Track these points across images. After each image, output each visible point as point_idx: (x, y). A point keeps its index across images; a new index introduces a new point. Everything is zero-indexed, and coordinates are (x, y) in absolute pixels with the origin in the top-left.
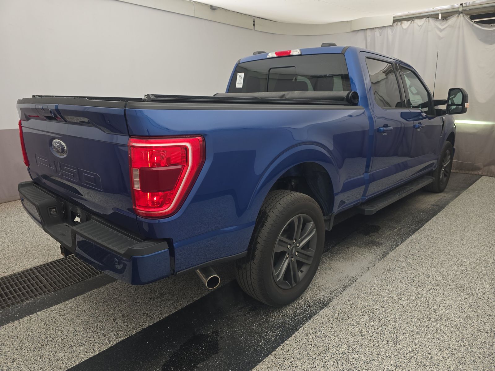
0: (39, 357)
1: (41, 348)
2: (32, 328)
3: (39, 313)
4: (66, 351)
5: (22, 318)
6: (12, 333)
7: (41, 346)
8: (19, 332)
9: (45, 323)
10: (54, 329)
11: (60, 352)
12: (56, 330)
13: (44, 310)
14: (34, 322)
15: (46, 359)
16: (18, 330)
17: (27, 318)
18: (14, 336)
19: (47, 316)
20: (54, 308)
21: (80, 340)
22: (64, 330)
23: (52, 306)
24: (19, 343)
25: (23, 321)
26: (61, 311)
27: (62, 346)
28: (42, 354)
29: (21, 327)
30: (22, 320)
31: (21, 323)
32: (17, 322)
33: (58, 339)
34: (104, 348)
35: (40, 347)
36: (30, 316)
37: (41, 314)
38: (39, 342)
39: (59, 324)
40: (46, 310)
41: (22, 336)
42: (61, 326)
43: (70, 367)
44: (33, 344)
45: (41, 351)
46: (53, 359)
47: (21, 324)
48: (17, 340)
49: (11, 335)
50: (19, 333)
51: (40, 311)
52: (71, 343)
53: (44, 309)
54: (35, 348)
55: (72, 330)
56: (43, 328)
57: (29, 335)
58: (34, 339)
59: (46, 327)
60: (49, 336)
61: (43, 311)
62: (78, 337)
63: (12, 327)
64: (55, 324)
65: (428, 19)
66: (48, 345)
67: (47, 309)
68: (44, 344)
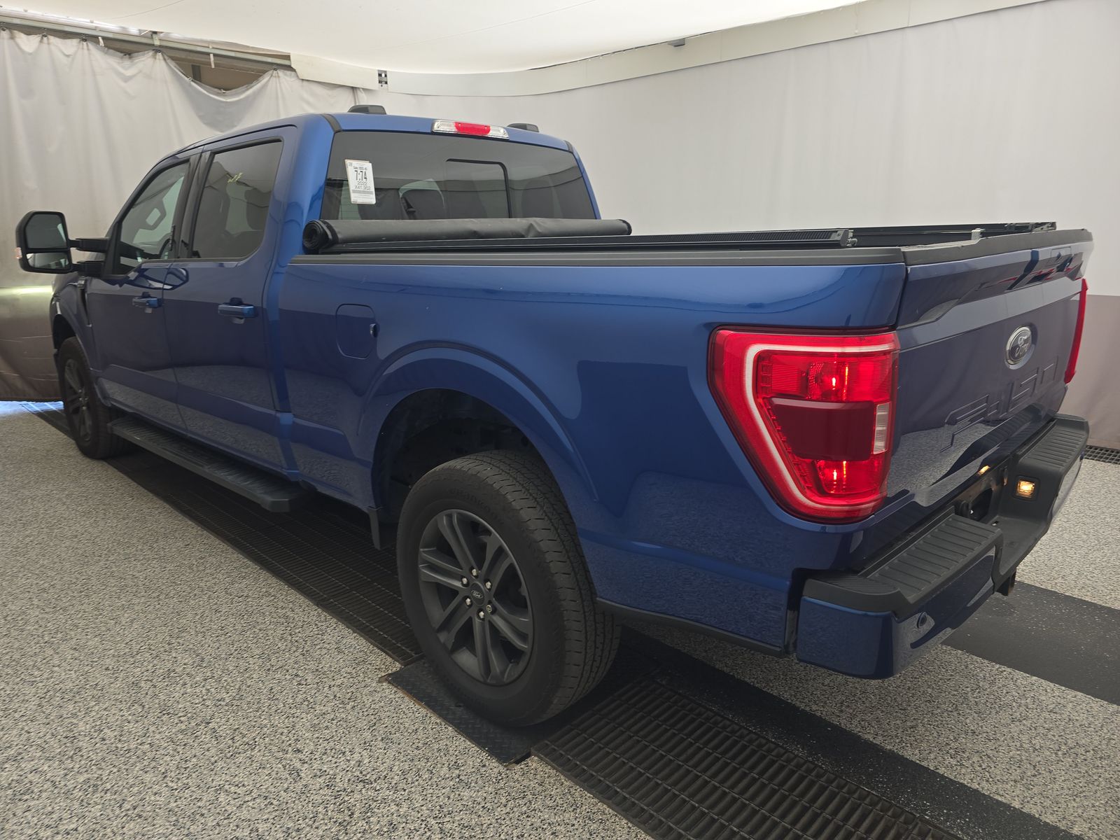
0: (1112, 741)
1: (1093, 750)
2: (1066, 791)
3: (1016, 805)
4: (1068, 713)
5: (1056, 828)
6: (1108, 817)
7: (1089, 751)
8: (1094, 806)
9: (1035, 776)
10: (1036, 753)
11: (1077, 720)
12: (1035, 750)
13: (1000, 799)
14: (1048, 797)
15: (1106, 731)
16: (1092, 812)
17: (1049, 819)
18: (1111, 809)
19: (1012, 783)
20: (979, 784)
21: (1030, 706)
22: (1024, 738)
23: (976, 791)
24: (1117, 789)
25: (1064, 818)
26: (981, 766)
27: (1063, 723)
28: (1104, 742)
29: (1080, 811)
30: (1062, 826)
31: (1072, 818)
32: (1076, 831)
33: (1054, 736)
34: (1019, 674)
35: (1092, 752)
36: (1037, 816)
37: (1016, 798)
38: (1086, 760)
39: (1019, 752)
40: (997, 797)
41: (1098, 795)
42: (1021, 746)
43: (1089, 696)
44: (1098, 766)
45: (1099, 747)
46: (1097, 723)
47: (1075, 817)
48: (1114, 798)
49: (1113, 816)
50: (1097, 804)
51: (1008, 807)
52: (1046, 714)
53: (997, 800)
54: (1101, 758)
55: (1017, 726)
56: (1050, 772)
57: (1086, 785)
58: (1087, 772)
59: (1043, 769)
60: (1060, 753)
61: (1004, 801)
62: (1024, 712)
63: (1096, 827)
64: (1023, 758)
65: (85, 43)
66: (1077, 743)
67: (992, 795)
68: (1082, 751)
